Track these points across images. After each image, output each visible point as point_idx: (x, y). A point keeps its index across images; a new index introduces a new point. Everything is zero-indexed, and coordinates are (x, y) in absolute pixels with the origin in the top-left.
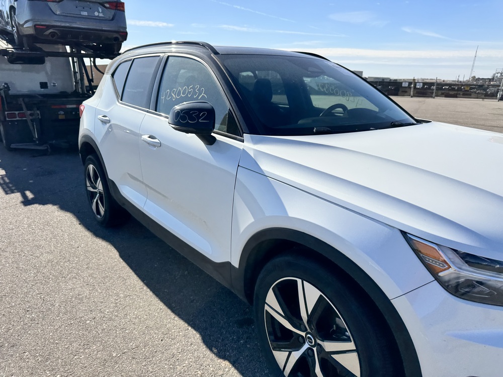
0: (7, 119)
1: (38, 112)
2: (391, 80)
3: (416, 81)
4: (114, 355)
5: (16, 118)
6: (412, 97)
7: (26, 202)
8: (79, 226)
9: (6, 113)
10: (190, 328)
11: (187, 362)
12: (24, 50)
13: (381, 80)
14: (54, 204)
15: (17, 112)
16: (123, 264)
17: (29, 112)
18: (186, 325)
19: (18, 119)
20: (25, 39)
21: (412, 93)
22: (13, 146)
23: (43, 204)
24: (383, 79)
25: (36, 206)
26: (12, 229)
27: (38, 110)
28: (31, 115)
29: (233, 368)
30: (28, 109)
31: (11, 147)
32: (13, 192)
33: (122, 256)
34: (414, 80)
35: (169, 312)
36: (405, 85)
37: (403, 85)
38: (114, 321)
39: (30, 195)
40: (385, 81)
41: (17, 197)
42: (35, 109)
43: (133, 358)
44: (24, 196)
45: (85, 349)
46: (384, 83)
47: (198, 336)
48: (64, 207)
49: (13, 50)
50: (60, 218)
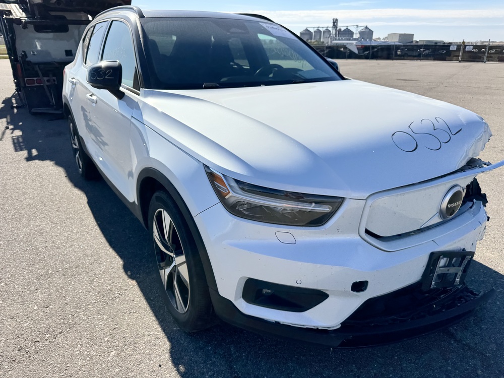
0: (27, 85)
1: (54, 78)
2: (444, 43)
3: (466, 44)
4: (50, 272)
5: (34, 84)
6: (460, 62)
7: (30, 158)
8: (65, 178)
9: (26, 79)
10: (117, 257)
11: (103, 280)
12: (36, 19)
13: (433, 44)
14: (51, 160)
15: (35, 79)
16: (88, 208)
17: (46, 79)
18: (116, 255)
19: (36, 84)
20: (35, 8)
21: (460, 58)
22: (34, 110)
23: (43, 160)
24: (436, 42)
25: (37, 161)
26: (10, 179)
27: (54, 76)
28: (48, 81)
29: (137, 286)
30: (44, 76)
31: (32, 111)
32: (21, 150)
33: (88, 203)
34: (464, 42)
35: (107, 244)
36: (453, 48)
37: (451, 49)
38: (60, 249)
39: (34, 152)
40: (438, 44)
41: (25, 153)
42: (51, 75)
43: (63, 275)
44: (30, 153)
45: (29, 267)
46: (437, 47)
47: (121, 262)
48: (58, 163)
49: (26, 19)
50: (53, 172)
